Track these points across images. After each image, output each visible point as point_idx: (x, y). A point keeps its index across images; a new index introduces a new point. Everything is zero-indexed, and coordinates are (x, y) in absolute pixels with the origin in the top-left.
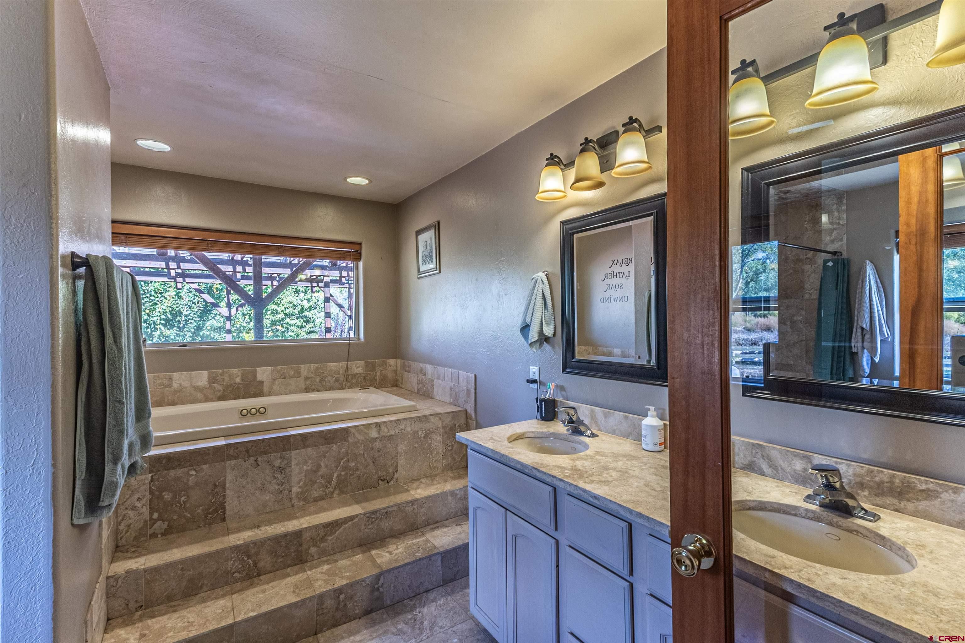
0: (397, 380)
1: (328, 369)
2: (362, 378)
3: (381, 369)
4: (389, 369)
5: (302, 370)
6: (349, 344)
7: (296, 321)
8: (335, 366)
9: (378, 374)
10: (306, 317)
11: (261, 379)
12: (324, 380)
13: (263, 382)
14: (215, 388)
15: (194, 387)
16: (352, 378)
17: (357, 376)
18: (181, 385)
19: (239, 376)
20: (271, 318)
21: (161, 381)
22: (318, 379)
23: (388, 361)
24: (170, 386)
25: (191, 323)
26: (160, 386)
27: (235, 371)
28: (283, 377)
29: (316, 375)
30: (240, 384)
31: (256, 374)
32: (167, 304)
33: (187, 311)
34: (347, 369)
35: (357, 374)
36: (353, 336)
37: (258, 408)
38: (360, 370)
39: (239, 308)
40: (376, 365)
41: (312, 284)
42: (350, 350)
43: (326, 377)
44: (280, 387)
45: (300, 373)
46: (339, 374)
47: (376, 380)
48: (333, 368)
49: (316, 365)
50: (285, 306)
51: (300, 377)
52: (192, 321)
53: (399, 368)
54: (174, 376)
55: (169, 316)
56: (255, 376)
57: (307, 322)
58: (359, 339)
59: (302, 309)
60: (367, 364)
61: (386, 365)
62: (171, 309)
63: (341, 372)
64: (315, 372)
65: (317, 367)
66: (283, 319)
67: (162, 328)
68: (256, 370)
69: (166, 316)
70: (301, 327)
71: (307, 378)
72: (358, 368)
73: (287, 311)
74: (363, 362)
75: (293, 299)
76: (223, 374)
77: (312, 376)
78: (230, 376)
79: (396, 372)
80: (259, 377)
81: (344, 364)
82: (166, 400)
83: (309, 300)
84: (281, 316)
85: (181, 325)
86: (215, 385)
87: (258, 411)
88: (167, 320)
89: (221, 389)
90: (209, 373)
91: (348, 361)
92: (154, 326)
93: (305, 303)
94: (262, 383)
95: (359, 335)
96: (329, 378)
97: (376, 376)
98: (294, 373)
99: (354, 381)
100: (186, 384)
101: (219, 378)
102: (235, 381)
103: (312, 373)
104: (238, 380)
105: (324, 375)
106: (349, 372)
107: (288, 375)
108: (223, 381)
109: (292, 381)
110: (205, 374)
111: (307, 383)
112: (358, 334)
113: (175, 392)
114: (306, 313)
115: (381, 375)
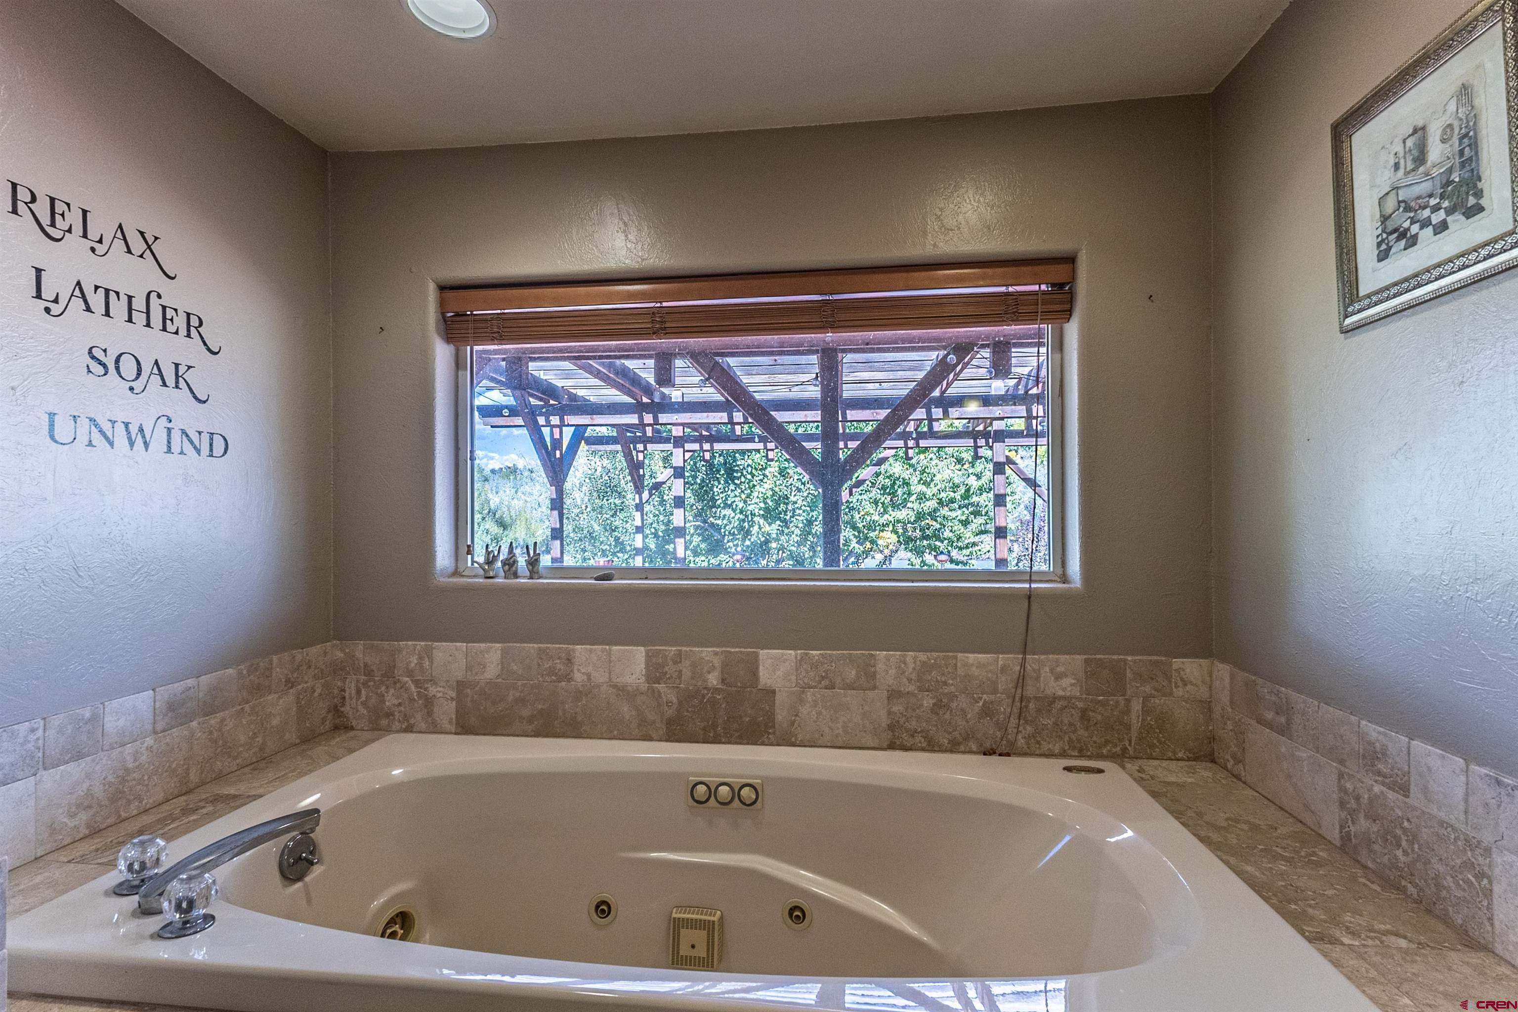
0: (1212, 739)
1: (961, 672)
2: (1077, 714)
3: (1148, 689)
4: (1179, 692)
5: (880, 666)
6: (1029, 596)
7: (959, 512)
8: (980, 666)
9: (1136, 706)
10: (972, 504)
11: (769, 682)
12: (947, 707)
13: (774, 692)
14: (660, 693)
15: (615, 686)
16: (1039, 711)
17: (1059, 705)
18: (589, 676)
19: (714, 667)
20: (916, 506)
21: (550, 663)
22: (928, 702)
23: (1177, 663)
24: (568, 677)
25: (799, 515)
26: (549, 675)
27: (707, 653)
28: (825, 682)
29: (921, 689)
30: (716, 690)
31: (757, 668)
32: (768, 485)
33: (795, 495)
34: (1021, 679)
35: (1055, 698)
36: (1044, 568)
37: (737, 781)
38: (1066, 687)
39: (854, 490)
40: (1129, 674)
41: (975, 442)
42: (1033, 616)
43: (952, 697)
44: (819, 713)
45: (873, 676)
46: (995, 691)
47: (1128, 727)
48: (975, 671)
49: (922, 656)
50: (939, 487)
51: (874, 688)
52: (801, 512)
53: (1225, 698)
54: (577, 654)
55: (771, 504)
56: (755, 674)
57: (976, 514)
58: (1064, 578)
59: (968, 490)
60: (1092, 670)
61: (1167, 676)
62: (771, 493)
63: (1000, 687)
64: (920, 679)
65: (924, 663)
66: (935, 510)
67: (762, 521)
68: (756, 655)
69: (766, 503)
70: (965, 523)
71: (894, 695)
72: (1058, 677)
73: (943, 495)
74: (1080, 658)
75: (952, 475)
76: (678, 658)
77: (911, 688)
78: (694, 665)
79: (1207, 706)
80: (766, 677)
81: (1010, 660)
82: (560, 713)
83: (979, 477)
84: (932, 504)
85: (788, 518)
86: (661, 687)
87: (736, 794)
88: (767, 510)
89: (674, 700)
90: (647, 652)
91: (1025, 653)
92: (752, 518)
93: (973, 481)
94: (771, 693)
95: (1064, 564)
96: (963, 702)
97: (1128, 711)
98: (858, 677)
99: (1048, 721)
100: (600, 677)
101: (670, 669)
102: (706, 681)
103: (910, 680)
104: (713, 679)
105: (947, 690)
106: (1030, 691)
107: (838, 681)
108: (680, 677)
109: (851, 698)
110: (639, 653)
111: (895, 709)
112: (1062, 561)
113: (579, 695)
114: (975, 499)
115: (1146, 711)
